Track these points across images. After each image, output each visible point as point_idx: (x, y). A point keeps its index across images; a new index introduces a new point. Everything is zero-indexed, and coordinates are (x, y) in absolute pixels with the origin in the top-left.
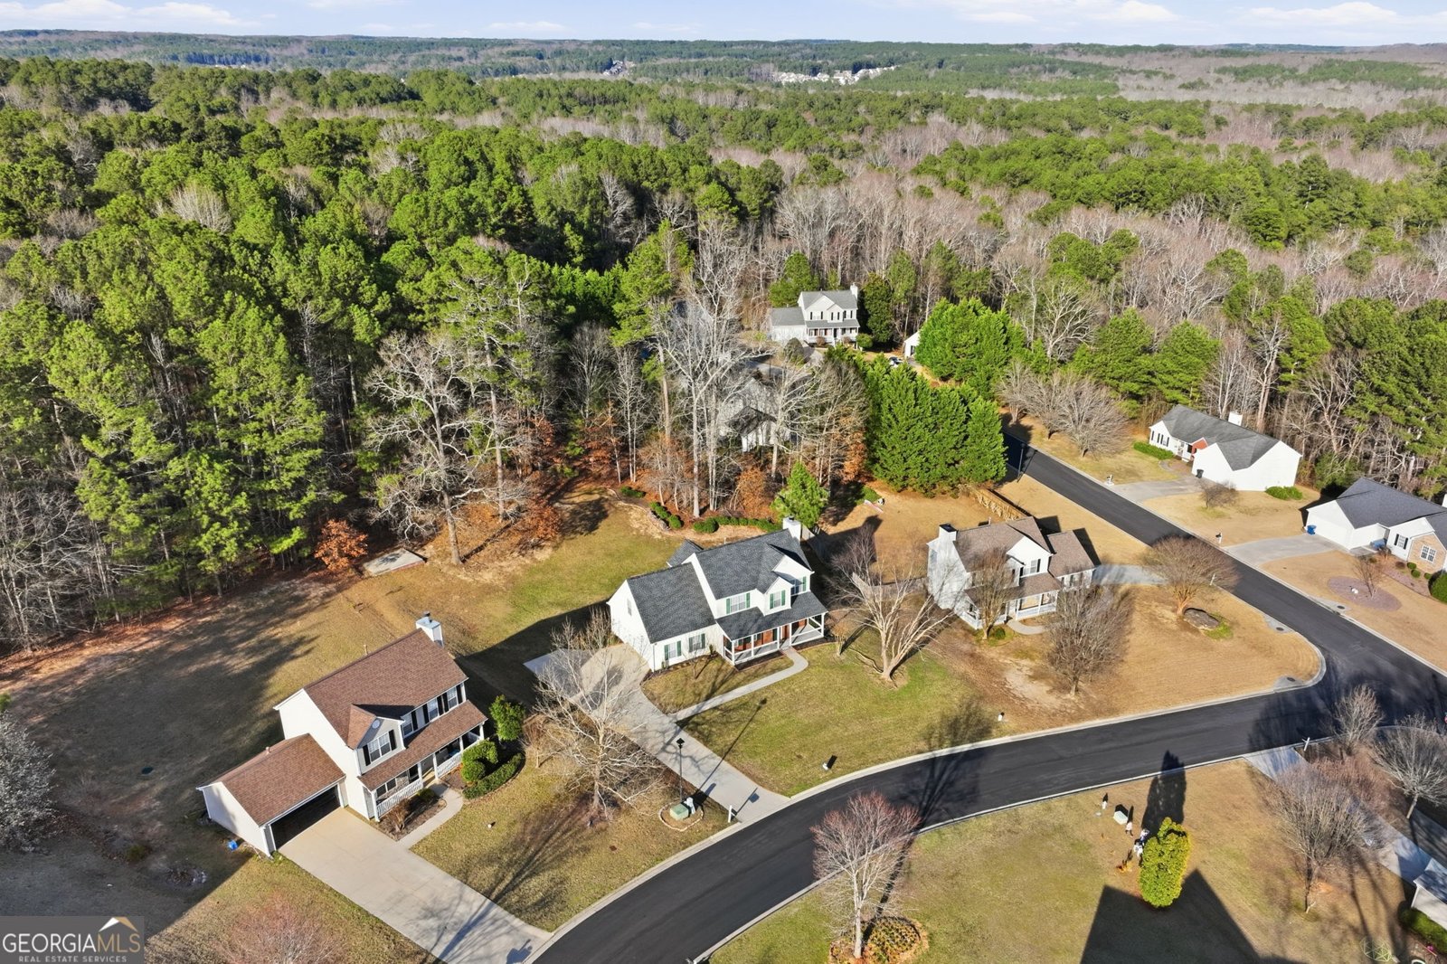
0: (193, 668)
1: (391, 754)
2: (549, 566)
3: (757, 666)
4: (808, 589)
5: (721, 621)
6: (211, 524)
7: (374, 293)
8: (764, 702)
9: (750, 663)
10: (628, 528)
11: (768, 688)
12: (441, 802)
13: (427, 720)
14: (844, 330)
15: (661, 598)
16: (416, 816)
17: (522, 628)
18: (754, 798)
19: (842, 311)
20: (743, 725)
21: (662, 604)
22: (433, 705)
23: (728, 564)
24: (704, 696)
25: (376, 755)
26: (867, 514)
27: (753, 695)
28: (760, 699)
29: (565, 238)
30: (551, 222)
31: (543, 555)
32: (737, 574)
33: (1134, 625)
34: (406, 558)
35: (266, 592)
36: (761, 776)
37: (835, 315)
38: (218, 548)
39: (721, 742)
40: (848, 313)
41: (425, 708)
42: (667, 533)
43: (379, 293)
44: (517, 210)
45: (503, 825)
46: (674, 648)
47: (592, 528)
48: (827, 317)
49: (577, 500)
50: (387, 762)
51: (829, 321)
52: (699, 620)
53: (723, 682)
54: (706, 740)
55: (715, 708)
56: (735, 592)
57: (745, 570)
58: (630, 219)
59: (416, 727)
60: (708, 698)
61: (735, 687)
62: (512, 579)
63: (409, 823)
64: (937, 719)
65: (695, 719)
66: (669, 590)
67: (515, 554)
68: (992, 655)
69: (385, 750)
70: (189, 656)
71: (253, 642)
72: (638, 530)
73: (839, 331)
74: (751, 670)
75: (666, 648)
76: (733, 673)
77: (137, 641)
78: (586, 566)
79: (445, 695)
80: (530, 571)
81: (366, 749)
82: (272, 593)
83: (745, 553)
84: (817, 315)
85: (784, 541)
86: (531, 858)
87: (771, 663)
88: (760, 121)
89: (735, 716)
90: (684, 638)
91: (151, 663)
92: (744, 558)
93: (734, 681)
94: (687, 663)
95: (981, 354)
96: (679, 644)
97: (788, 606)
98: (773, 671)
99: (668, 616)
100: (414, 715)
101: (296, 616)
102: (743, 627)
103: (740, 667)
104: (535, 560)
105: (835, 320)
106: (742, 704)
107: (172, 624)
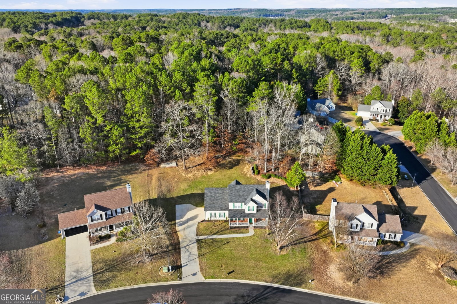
0: (97, 181)
1: (100, 221)
2: (210, 177)
3: (237, 229)
4: (267, 208)
5: (230, 210)
6: (113, 144)
7: (186, 86)
8: (228, 242)
9: (235, 227)
10: (242, 170)
11: (233, 238)
12: (110, 240)
13: (116, 214)
14: (385, 116)
15: (214, 197)
16: (101, 241)
17: (186, 194)
18: (194, 274)
19: (385, 109)
20: (215, 248)
21: (213, 199)
22: (119, 210)
23: (238, 192)
24: (212, 233)
25: (95, 220)
26: (331, 186)
27: (226, 239)
28: (228, 241)
29: (292, 74)
30: (289, 68)
31: (210, 173)
32: (240, 196)
33: (409, 264)
34: (173, 164)
35: (130, 165)
36: (204, 268)
37: (382, 110)
38: (114, 151)
39: (203, 251)
40: (388, 110)
41: (116, 210)
42: (252, 175)
43: (187, 86)
44: (278, 64)
45: (116, 253)
46: (213, 214)
47: (231, 168)
48: (379, 110)
49: (234, 158)
50: (98, 223)
51: (380, 112)
52: (223, 207)
53: (222, 231)
54: (199, 249)
55: (212, 239)
56: (236, 201)
57: (243, 195)
58: (325, 69)
59: (112, 215)
60: (213, 235)
61: (224, 234)
62: (195, 178)
63: (98, 242)
64: (285, 271)
65: (203, 241)
66: (217, 195)
67: (203, 171)
68: (333, 255)
69: (98, 219)
70: (99, 178)
71: (116, 178)
72: (244, 172)
73: (383, 116)
74: (234, 230)
75: (211, 214)
76: (228, 229)
77: (92, 170)
78: (219, 179)
79: (124, 209)
80: (202, 176)
81: (91, 217)
82: (131, 166)
83: (246, 189)
84: (375, 110)
85: (262, 189)
86: (114, 266)
87: (242, 230)
88: (421, 37)
89: (215, 244)
90: (218, 212)
91: (91, 177)
92: (245, 191)
93: (225, 232)
94: (217, 221)
95: (424, 134)
96: (215, 214)
97: (255, 212)
98: (240, 233)
99: (214, 203)
100: (111, 212)
101: (131, 174)
102: (236, 214)
103: (231, 228)
104: (207, 174)
105: (382, 112)
106: (221, 241)
107: (103, 168)
